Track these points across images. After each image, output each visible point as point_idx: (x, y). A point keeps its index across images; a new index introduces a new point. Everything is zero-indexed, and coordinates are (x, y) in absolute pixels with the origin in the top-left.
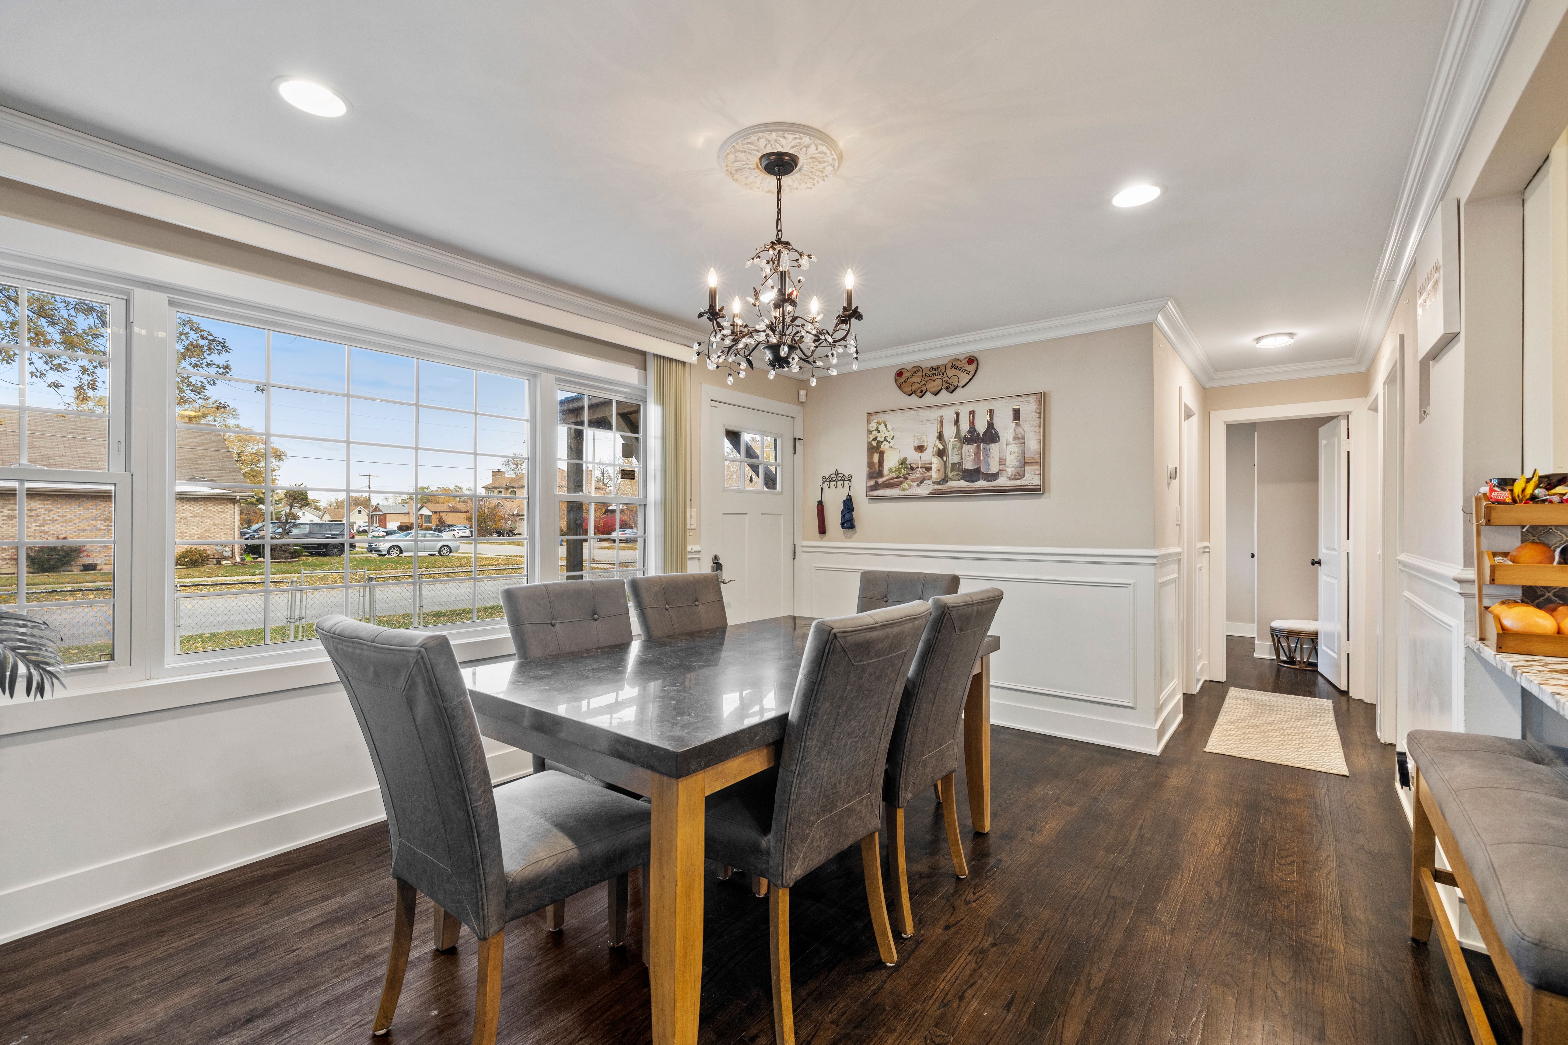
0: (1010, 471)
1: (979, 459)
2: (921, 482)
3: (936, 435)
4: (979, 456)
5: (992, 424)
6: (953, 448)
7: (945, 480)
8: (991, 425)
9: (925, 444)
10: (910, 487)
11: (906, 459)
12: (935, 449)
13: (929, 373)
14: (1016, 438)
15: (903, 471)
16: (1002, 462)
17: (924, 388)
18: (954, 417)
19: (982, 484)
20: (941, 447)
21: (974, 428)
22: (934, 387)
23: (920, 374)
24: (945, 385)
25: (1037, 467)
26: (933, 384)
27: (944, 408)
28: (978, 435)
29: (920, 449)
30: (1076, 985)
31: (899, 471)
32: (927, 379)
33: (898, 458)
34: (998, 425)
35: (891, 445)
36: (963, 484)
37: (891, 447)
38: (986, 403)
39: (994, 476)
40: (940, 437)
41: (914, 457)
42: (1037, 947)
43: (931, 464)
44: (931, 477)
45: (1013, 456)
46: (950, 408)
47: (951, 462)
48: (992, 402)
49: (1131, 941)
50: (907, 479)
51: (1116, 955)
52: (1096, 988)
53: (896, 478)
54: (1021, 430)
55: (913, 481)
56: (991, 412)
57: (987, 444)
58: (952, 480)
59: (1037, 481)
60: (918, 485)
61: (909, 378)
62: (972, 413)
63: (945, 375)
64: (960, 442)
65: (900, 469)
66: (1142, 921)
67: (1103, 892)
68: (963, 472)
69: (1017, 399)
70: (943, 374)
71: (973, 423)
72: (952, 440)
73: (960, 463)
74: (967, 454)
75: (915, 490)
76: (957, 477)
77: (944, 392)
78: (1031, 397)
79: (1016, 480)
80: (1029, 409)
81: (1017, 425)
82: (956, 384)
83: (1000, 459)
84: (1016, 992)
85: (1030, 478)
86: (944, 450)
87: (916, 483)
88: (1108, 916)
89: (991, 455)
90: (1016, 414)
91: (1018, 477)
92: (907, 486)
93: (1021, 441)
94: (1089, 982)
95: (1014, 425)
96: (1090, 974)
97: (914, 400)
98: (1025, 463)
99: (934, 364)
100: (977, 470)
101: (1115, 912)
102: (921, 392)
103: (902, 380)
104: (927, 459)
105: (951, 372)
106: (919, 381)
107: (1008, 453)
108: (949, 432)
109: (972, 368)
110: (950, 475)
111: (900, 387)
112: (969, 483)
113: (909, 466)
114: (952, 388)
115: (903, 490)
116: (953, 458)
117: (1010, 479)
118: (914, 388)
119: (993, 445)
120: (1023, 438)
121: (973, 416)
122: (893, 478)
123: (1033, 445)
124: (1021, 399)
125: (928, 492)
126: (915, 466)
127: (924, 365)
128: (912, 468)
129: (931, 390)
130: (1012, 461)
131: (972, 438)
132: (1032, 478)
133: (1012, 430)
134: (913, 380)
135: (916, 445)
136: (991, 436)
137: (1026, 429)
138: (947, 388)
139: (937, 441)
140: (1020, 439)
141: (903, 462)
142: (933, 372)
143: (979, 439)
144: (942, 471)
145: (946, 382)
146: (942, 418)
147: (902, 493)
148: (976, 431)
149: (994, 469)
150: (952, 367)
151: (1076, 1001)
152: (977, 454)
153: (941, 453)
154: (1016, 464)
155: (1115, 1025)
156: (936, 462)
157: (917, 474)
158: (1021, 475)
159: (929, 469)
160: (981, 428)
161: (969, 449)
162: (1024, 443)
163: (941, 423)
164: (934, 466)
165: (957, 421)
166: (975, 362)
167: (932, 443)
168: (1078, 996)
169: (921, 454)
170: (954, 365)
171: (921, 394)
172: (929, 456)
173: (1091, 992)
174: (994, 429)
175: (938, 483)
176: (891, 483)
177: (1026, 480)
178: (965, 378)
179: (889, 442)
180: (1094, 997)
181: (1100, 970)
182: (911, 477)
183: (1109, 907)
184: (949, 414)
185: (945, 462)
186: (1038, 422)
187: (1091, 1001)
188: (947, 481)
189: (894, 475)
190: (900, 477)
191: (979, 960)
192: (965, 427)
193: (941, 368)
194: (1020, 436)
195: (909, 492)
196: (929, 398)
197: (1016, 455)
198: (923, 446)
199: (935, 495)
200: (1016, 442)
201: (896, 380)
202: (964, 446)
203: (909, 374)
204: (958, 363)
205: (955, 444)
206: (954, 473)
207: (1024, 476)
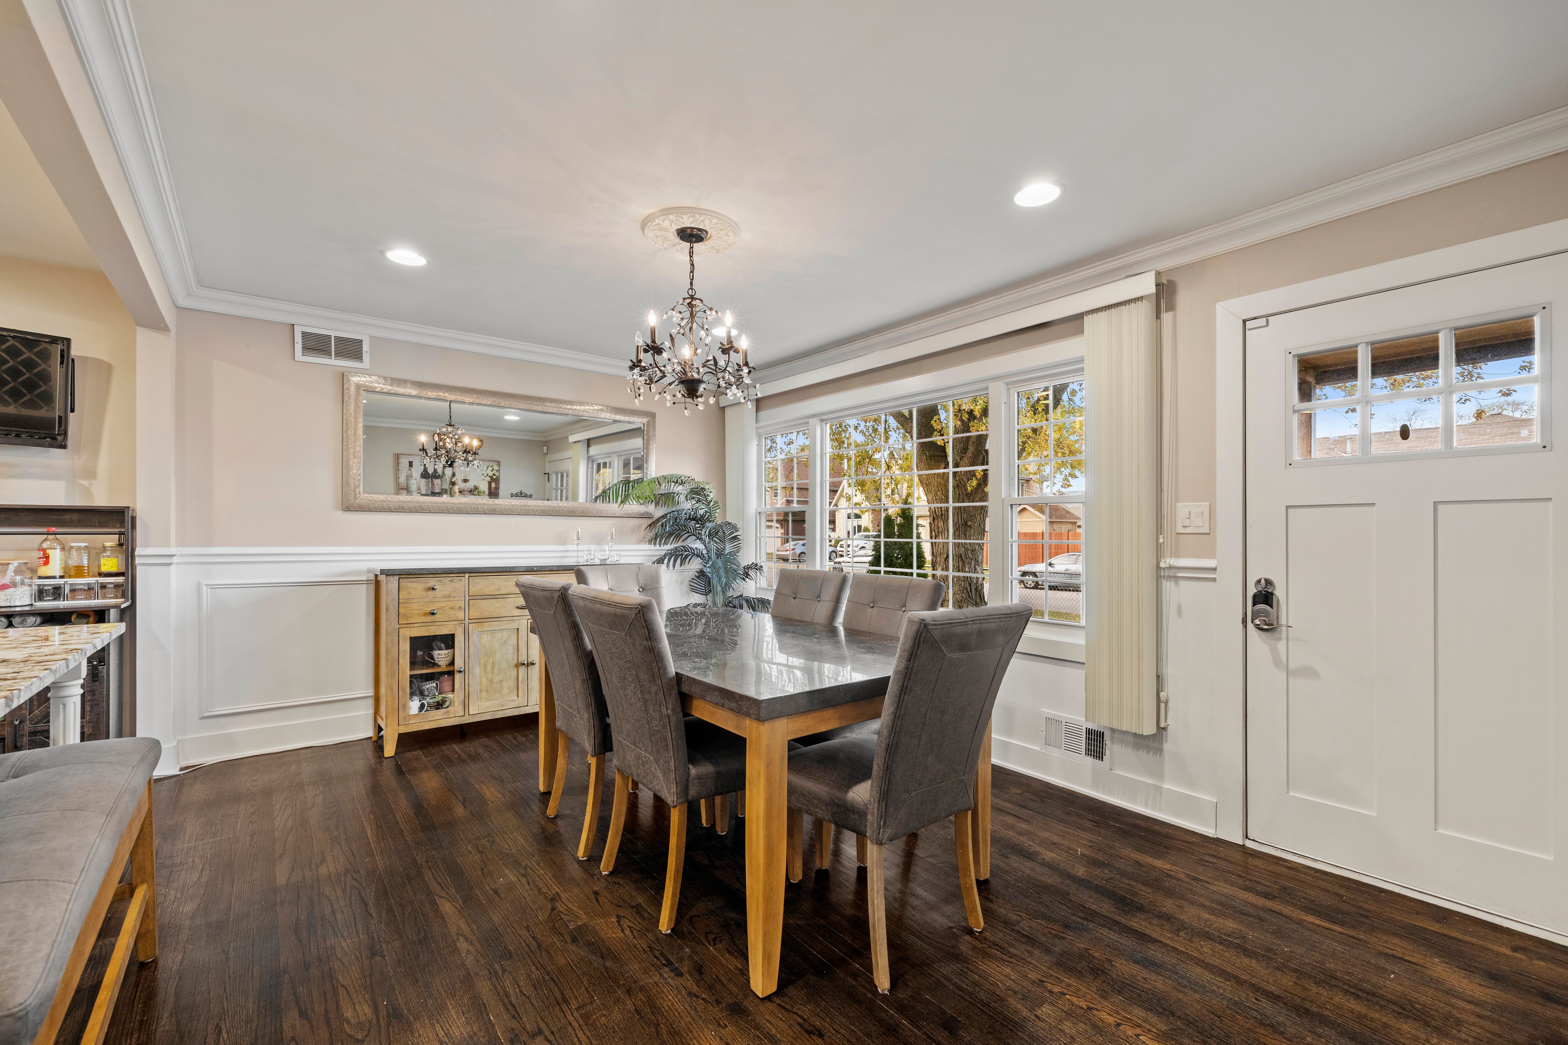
30: (472, 930)
42: (529, 931)
49: (470, 998)
51: (469, 974)
52: (458, 939)
66: (480, 1031)
67: (552, 1033)
84: (502, 899)
88: (514, 1007)
94: (466, 939)
96: (472, 944)
101: (513, 1017)
151: (462, 924)
155: (424, 929)
168: (464, 926)
173: (458, 935)
180: (453, 934)
181: (468, 952)
183: (525, 1019)
187: (454, 931)
191: (547, 895)
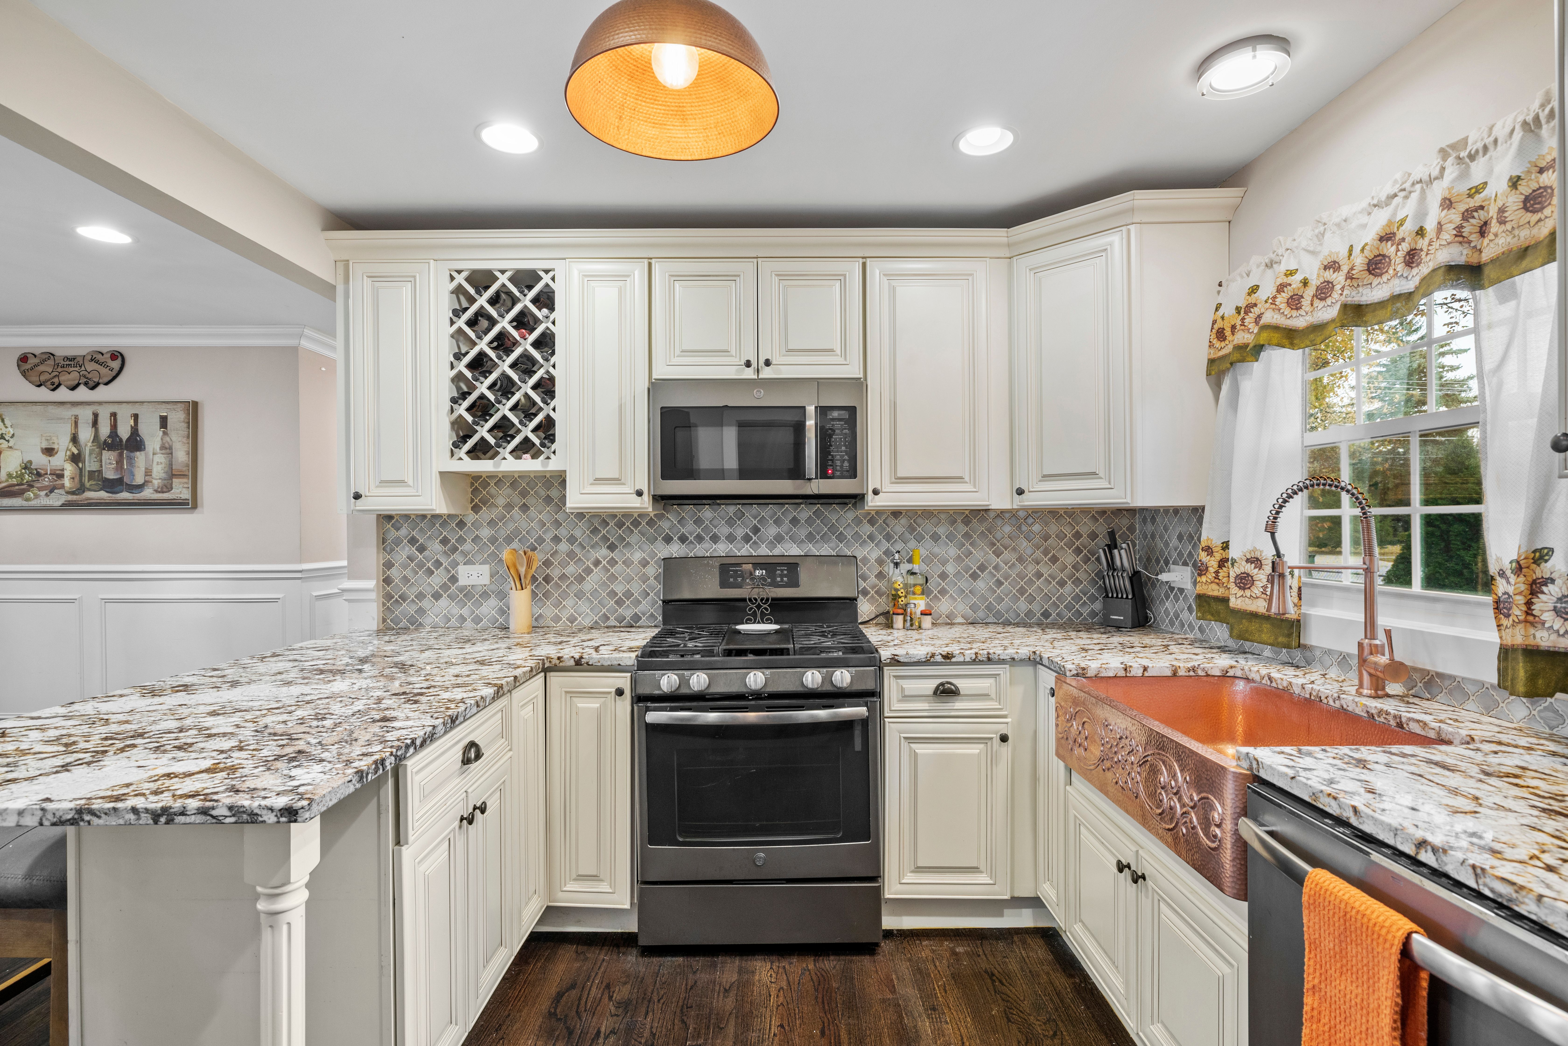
0: (156, 483)
1: (122, 467)
2: (51, 491)
3: (68, 438)
4: (123, 464)
5: (137, 430)
6: (90, 454)
7: (81, 489)
8: (135, 431)
9: (55, 446)
10: (37, 496)
11: (30, 462)
12: (68, 453)
13: (63, 362)
14: (163, 447)
15: (27, 476)
16: (148, 473)
17: (56, 380)
18: (91, 417)
19: (125, 495)
20: (76, 452)
21: (116, 433)
22: (69, 380)
23: (51, 362)
24: (83, 380)
25: (185, 480)
26: (67, 377)
27: (80, 407)
28: (121, 440)
29: (49, 451)
31: (21, 476)
32: (60, 370)
33: (19, 461)
34: (143, 430)
35: (11, 444)
36: (103, 495)
37: (11, 447)
38: (129, 406)
39: (140, 487)
40: (75, 439)
41: (40, 460)
43: (63, 470)
44: (63, 486)
45: (160, 467)
46: (87, 407)
47: (88, 469)
48: (137, 405)
50: (32, 486)
53: (18, 485)
54: (168, 439)
55: (40, 489)
56: (136, 417)
57: (132, 452)
58: (89, 490)
59: (186, 495)
60: (47, 495)
61: (36, 365)
62: (114, 415)
63: (83, 368)
64: (99, 447)
65: (22, 474)
68: (104, 482)
69: (164, 406)
70: (81, 367)
71: (114, 427)
72: (90, 444)
73: (100, 472)
74: (108, 461)
75: (44, 501)
76: (96, 487)
77: (82, 389)
78: (179, 405)
79: (163, 492)
80: (177, 418)
81: (165, 433)
82: (96, 380)
83: (146, 469)
85: (178, 491)
86: (79, 454)
87: (44, 492)
89: (136, 464)
90: (164, 422)
91: (165, 490)
92: (32, 495)
93: (168, 451)
95: (161, 433)
97: (44, 394)
98: (173, 475)
99: (70, 353)
100: (120, 481)
102: (53, 384)
103: (27, 366)
104: (58, 464)
105: (90, 366)
106: (50, 370)
107: (155, 463)
108: (86, 435)
109: (116, 365)
110: (87, 485)
111: (24, 374)
112: (110, 495)
113: (35, 472)
114: (91, 384)
115: (27, 500)
116: (90, 465)
117: (156, 491)
118: (43, 378)
119: (138, 453)
120: (171, 448)
121: (115, 420)
122: (14, 485)
123: (181, 455)
124: (169, 406)
125: (60, 503)
126: (43, 472)
127: (57, 353)
128: (39, 475)
129: (66, 383)
130: (158, 472)
131: (113, 443)
132: (180, 490)
133: (159, 439)
134: (42, 368)
135: (44, 446)
136: (135, 443)
137: (174, 439)
138: (86, 384)
139: (71, 444)
140: (167, 449)
141: (27, 466)
142: (68, 363)
143: (121, 445)
144: (77, 479)
145: (84, 376)
146: (76, 417)
147: (25, 503)
148: (118, 436)
149: (139, 479)
150: (92, 360)
152: (119, 462)
153: (76, 459)
154: (163, 475)
156: (69, 469)
157: (46, 481)
158: (167, 488)
159: (61, 476)
160: (124, 432)
161: (110, 457)
162: (172, 454)
163: (76, 423)
164: (67, 473)
165: (95, 423)
166: (120, 359)
167: (63, 444)
169: (50, 458)
170: (95, 357)
171: (53, 387)
172: (60, 461)
174: (139, 436)
175: (73, 493)
176: (10, 491)
177: (174, 493)
178: (106, 374)
179: (8, 441)
182: (37, 485)
184: (86, 415)
185: (81, 469)
186: (186, 433)
188: (84, 492)
189: (14, 481)
190: (23, 484)
192: (105, 430)
193: (78, 359)
194: (167, 445)
195: (33, 503)
196: (63, 394)
197: (163, 465)
198: (53, 449)
199: (68, 507)
200: (163, 451)
201: (18, 366)
202: (104, 452)
203: (36, 361)
204: (99, 357)
205: (93, 450)
206: (91, 483)
207: (172, 488)
